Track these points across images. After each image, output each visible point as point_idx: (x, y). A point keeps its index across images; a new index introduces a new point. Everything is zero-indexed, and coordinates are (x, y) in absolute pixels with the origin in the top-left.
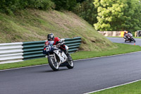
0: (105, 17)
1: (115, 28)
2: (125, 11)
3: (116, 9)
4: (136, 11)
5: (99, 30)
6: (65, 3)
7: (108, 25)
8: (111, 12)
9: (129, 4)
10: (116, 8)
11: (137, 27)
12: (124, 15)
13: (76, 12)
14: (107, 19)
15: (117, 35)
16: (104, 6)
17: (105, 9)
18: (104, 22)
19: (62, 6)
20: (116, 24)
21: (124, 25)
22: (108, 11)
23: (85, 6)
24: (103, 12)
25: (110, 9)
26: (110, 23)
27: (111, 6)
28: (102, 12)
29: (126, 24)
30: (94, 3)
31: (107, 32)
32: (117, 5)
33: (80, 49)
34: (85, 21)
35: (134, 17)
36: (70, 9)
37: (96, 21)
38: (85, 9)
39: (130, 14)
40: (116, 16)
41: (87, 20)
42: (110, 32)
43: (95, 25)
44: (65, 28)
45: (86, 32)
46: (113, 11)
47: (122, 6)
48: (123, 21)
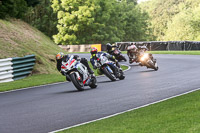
0: (69, 25)
1: (84, 40)
2: (97, 15)
3: (84, 14)
4: (113, 15)
5: (60, 44)
6: (12, 9)
7: (73, 37)
8: (76, 18)
9: (102, 4)
10: (84, 12)
11: (114, 38)
12: (96, 21)
13: (27, 20)
14: (71, 28)
15: (86, 49)
16: (67, 9)
17: (68, 14)
18: (67, 32)
19: (7, 12)
20: (84, 34)
21: (96, 35)
22: (72, 17)
23: (39, 11)
24: (65, 19)
25: (75, 13)
26: (76, 33)
27: (77, 10)
28: (63, 19)
29: (99, 33)
30: (53, 6)
31: (71, 46)
32: (85, 7)
33: (35, 72)
34: (39, 33)
35: (109, 23)
36: (18, 17)
37: (56, 31)
38: (40, 15)
39: (104, 20)
40: (83, 24)
41: (42, 30)
42: (76, 46)
43: (54, 37)
44: (13, 42)
45: (42, 48)
46: (80, 17)
47: (92, 8)
48: (94, 30)
